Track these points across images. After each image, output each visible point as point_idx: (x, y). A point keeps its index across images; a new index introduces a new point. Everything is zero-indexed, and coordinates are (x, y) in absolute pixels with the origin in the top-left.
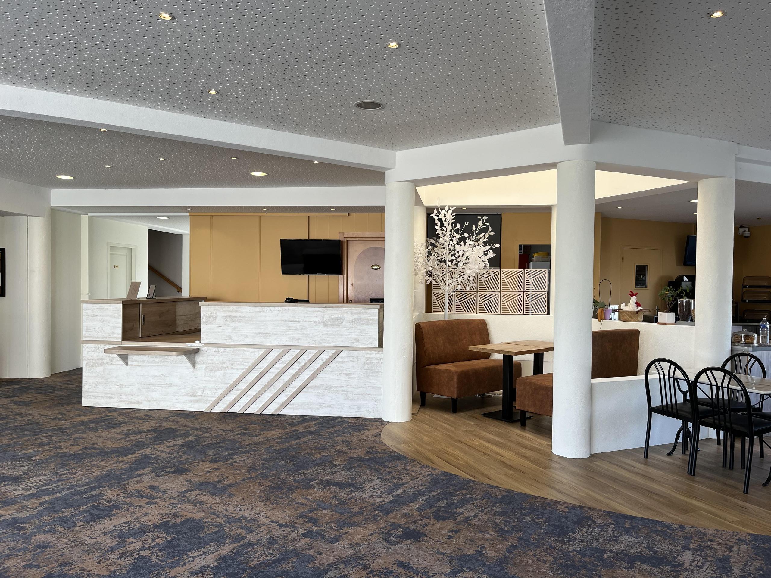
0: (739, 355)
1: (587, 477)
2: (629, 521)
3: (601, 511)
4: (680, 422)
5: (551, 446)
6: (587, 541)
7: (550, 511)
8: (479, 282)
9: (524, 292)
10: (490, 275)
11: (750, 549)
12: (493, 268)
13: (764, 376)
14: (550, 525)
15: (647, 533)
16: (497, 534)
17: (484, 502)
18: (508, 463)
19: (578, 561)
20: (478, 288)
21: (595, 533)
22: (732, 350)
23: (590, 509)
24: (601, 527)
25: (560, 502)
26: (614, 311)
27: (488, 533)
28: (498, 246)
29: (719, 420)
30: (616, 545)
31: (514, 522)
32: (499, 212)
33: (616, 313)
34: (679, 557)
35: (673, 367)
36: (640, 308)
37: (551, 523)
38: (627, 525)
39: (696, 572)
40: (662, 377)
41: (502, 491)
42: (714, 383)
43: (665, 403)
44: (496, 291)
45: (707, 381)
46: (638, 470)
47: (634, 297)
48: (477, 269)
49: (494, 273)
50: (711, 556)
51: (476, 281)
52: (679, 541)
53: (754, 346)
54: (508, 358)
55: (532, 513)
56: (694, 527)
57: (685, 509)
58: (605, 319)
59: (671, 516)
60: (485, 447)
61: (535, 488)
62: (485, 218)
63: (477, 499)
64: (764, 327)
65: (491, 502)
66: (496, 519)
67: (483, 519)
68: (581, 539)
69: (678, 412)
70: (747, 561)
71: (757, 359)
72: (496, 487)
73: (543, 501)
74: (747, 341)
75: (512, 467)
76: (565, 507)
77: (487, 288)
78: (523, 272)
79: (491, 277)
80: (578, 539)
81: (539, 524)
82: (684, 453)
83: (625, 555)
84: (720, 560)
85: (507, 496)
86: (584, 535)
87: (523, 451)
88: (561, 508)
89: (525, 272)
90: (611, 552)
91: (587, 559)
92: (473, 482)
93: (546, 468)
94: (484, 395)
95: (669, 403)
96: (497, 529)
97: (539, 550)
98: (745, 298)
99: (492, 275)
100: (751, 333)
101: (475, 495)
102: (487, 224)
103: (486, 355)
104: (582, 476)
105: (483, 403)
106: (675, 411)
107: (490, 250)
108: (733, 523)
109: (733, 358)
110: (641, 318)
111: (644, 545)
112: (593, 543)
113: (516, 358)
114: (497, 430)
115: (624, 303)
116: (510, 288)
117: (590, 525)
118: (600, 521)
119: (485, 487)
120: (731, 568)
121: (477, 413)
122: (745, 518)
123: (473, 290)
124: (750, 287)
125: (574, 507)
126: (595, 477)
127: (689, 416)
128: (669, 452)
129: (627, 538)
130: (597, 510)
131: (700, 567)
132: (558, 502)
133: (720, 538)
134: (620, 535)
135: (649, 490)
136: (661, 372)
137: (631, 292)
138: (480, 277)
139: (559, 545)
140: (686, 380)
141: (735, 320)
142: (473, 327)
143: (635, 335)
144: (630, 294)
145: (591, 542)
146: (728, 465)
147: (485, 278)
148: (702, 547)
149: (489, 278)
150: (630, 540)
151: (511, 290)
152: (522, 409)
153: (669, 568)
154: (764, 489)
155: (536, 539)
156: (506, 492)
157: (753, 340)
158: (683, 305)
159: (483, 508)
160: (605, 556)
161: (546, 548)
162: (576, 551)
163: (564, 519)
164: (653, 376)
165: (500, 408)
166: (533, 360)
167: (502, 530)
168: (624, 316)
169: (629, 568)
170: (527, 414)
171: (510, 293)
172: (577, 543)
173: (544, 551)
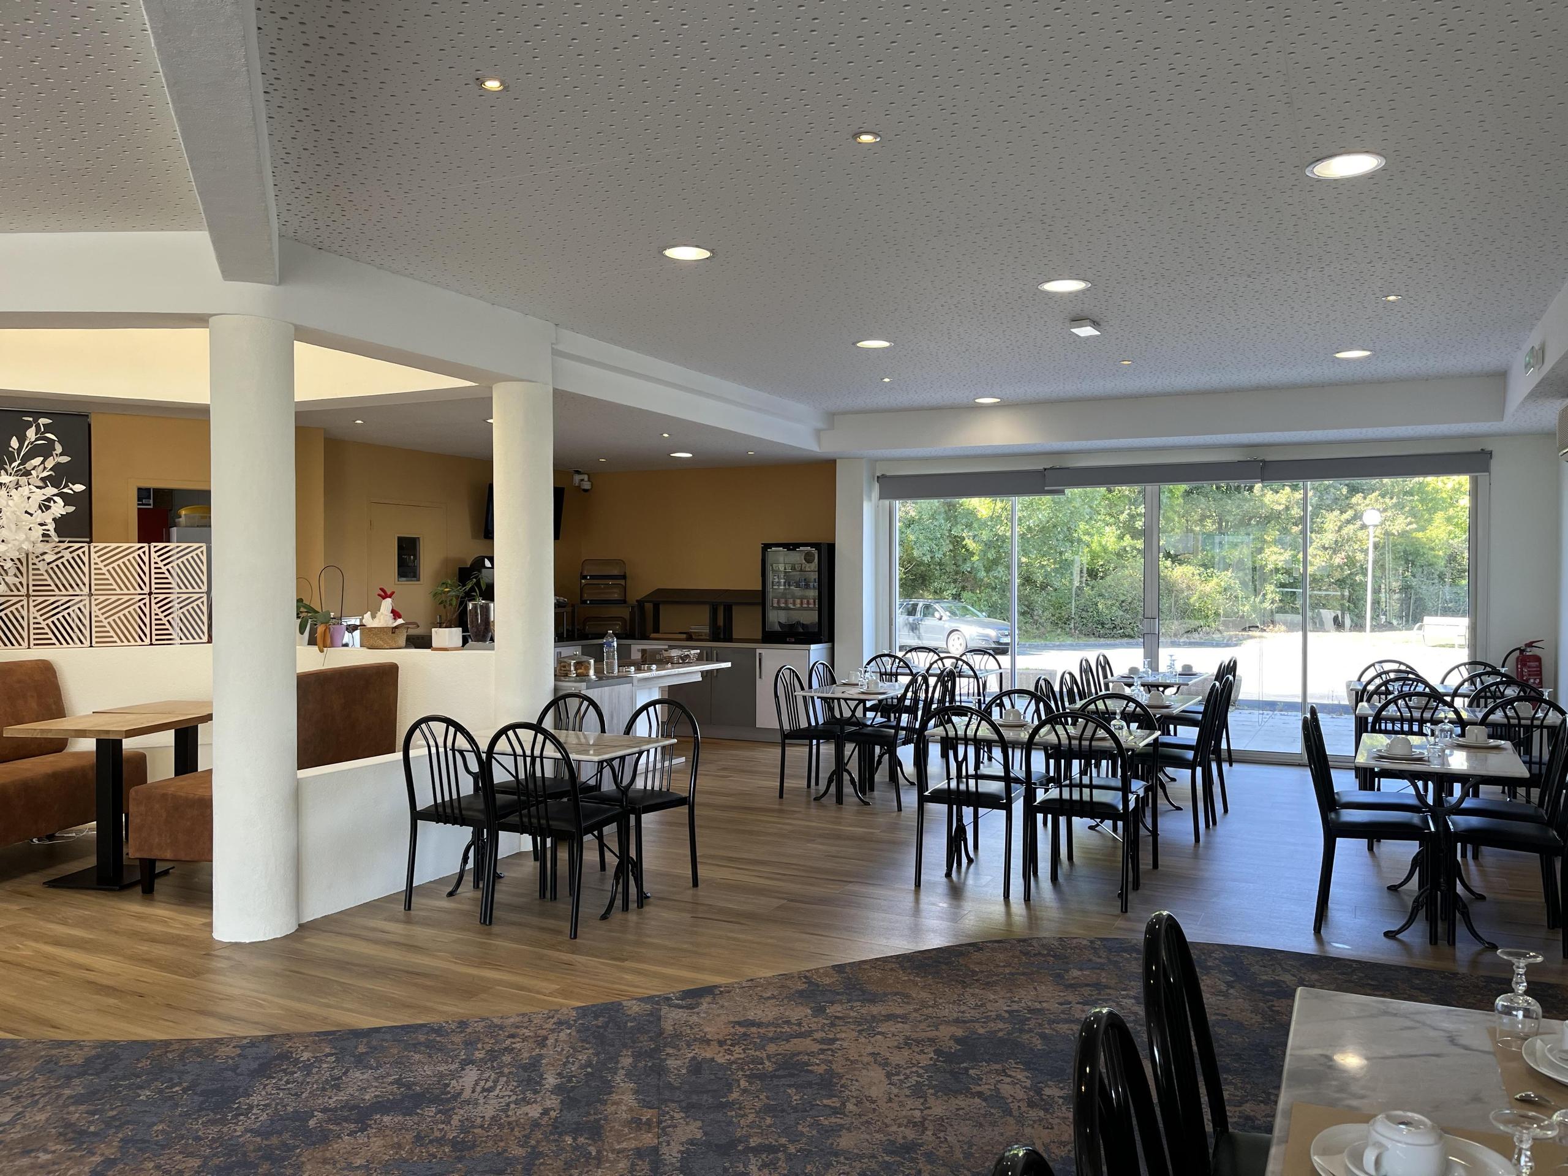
0: (565, 697)
1: (288, 973)
2: (365, 1040)
3: (310, 1034)
4: (469, 830)
5: (210, 925)
6: (277, 1104)
7: (200, 1063)
8: (31, 572)
9: (150, 594)
10: (63, 557)
11: (574, 1033)
12: (68, 539)
13: (603, 731)
14: (196, 1094)
15: (398, 1053)
16: (69, 1146)
17: (39, 1083)
18: (105, 982)
19: (254, 1151)
20: (31, 588)
21: (294, 1082)
22: (556, 689)
23: (289, 1036)
24: (308, 1068)
25: (222, 1039)
26: (352, 629)
27: (46, 1151)
28: (79, 488)
29: (530, 816)
30: (336, 1095)
31: (112, 1109)
32: (82, 410)
33: (357, 633)
34: (454, 1082)
35: (452, 730)
36: (400, 621)
37: (199, 1089)
38: (362, 1049)
39: (481, 1101)
40: (433, 750)
41: (86, 1049)
42: (519, 751)
43: (439, 800)
44: (78, 592)
45: (510, 750)
46: (389, 937)
47: (389, 600)
48: (23, 542)
49: (71, 553)
50: (509, 1064)
51: (24, 570)
52: (456, 1053)
53: (590, 680)
54: (109, 747)
55: (156, 1080)
56: (483, 1019)
57: (468, 990)
58: (332, 646)
59: (445, 1008)
60: (48, 957)
61: (167, 1023)
62: (43, 421)
63: (21, 1080)
64: (610, 645)
65: (58, 1079)
66: (68, 1113)
67: (35, 1121)
68: (263, 1103)
69: (464, 812)
70: (567, 1058)
71: (592, 703)
72: (72, 1042)
73: (183, 1047)
74: (579, 671)
75: (114, 989)
76: (234, 1047)
77: (53, 587)
78: (146, 549)
79: (64, 560)
80: (258, 1105)
81: (171, 1098)
82: (476, 886)
83: (352, 1109)
84: (525, 1068)
85: (98, 1056)
86: (271, 1094)
87: (144, 948)
88: (224, 1051)
89: (153, 550)
90: (325, 1110)
91: (275, 1140)
92: (14, 1044)
93: (196, 974)
94: (51, 837)
95: (447, 798)
96: (71, 1135)
97: (168, 1154)
98: (585, 596)
99: (67, 555)
100: (585, 658)
101: (15, 1073)
102: (49, 435)
103: (58, 745)
104: (277, 974)
105: (52, 855)
106: (457, 811)
107: (55, 498)
108: (551, 994)
109: (557, 702)
110: (402, 641)
111: (390, 1079)
112: (288, 1105)
113: (129, 745)
114: (81, 912)
115: (369, 613)
116: (115, 586)
117: (284, 1071)
118: (306, 1055)
119: (44, 1049)
120: (541, 1076)
121: (33, 881)
122: (569, 981)
123: (16, 593)
124: (592, 577)
125: (254, 1043)
126: (302, 970)
127: (481, 816)
128: (450, 889)
129: (358, 1074)
130: (301, 1035)
131: (490, 1090)
132: (219, 1041)
133: (526, 1028)
134: (345, 1073)
135: (406, 969)
136: (432, 743)
137: (382, 589)
138: (36, 561)
139: (213, 1131)
140: (473, 751)
141: (562, 636)
142: (19, 681)
143: (389, 673)
144: (379, 595)
145: (285, 1103)
146: (548, 894)
147: (48, 564)
148: (496, 1051)
149: (58, 562)
150: (365, 1076)
151: (119, 591)
152: (145, 856)
153: (434, 1109)
154: (603, 924)
155: (163, 1130)
156: (95, 1048)
157: (588, 669)
158: (476, 612)
159: (36, 1098)
160: (312, 1123)
161: (186, 1144)
162: (251, 1131)
163: (230, 1072)
164: (418, 752)
165: (91, 862)
166: (173, 744)
167: (83, 1133)
168: (372, 638)
169: (356, 1132)
170: (157, 864)
171: (114, 598)
172: (254, 1114)
173: (180, 1152)
